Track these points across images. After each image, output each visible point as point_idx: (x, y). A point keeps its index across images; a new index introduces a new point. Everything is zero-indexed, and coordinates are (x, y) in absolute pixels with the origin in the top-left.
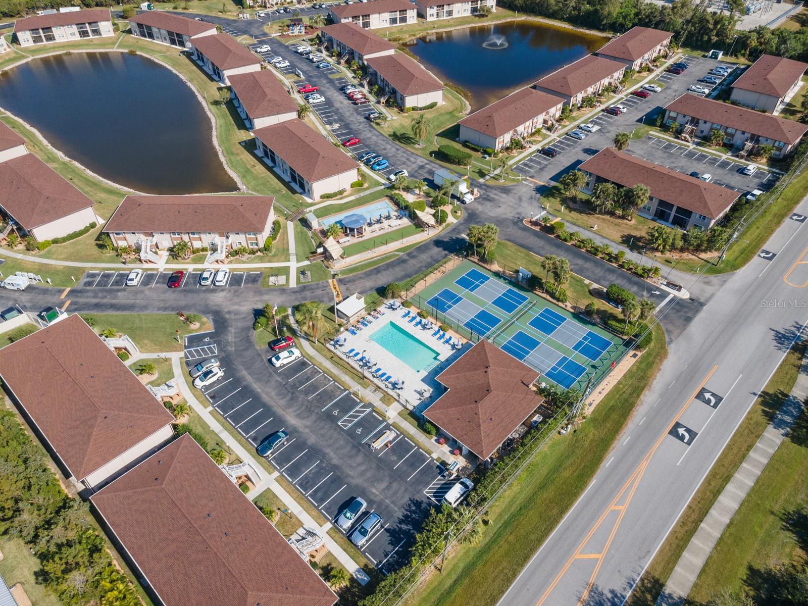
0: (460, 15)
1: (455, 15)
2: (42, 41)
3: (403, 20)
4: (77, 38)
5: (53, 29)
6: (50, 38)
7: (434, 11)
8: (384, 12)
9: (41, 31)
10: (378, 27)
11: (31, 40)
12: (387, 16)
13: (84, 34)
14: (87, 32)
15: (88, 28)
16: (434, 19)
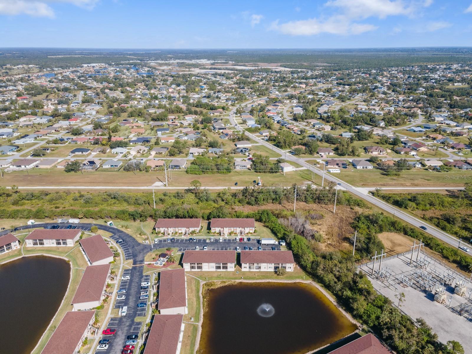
0: (266, 270)
1: (262, 270)
2: (37, 245)
3: (225, 268)
4: (55, 245)
5: (44, 240)
6: (42, 244)
7: (247, 265)
8: (212, 262)
9: (38, 240)
10: (208, 270)
11: (32, 244)
12: (214, 265)
13: (59, 243)
14: (60, 243)
15: (61, 241)
16: (247, 270)
